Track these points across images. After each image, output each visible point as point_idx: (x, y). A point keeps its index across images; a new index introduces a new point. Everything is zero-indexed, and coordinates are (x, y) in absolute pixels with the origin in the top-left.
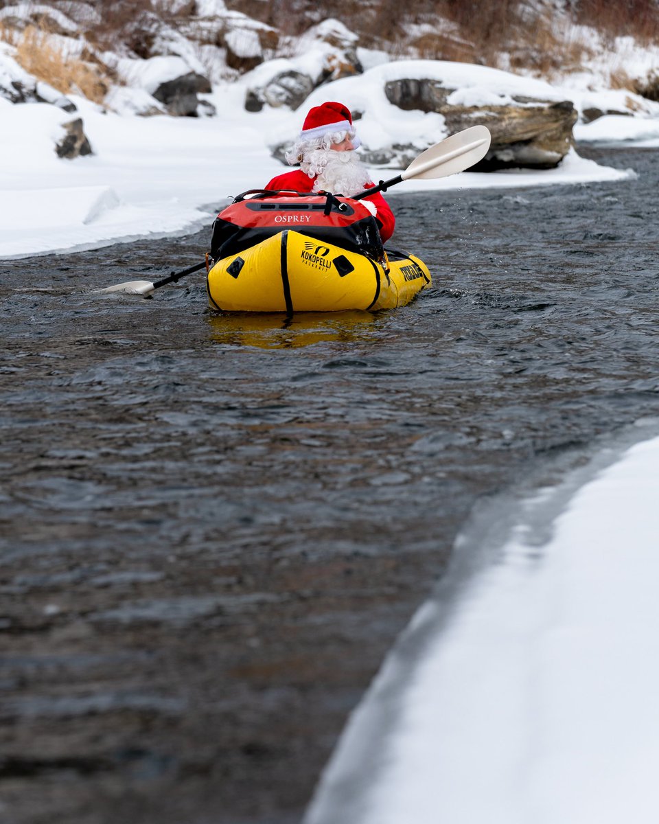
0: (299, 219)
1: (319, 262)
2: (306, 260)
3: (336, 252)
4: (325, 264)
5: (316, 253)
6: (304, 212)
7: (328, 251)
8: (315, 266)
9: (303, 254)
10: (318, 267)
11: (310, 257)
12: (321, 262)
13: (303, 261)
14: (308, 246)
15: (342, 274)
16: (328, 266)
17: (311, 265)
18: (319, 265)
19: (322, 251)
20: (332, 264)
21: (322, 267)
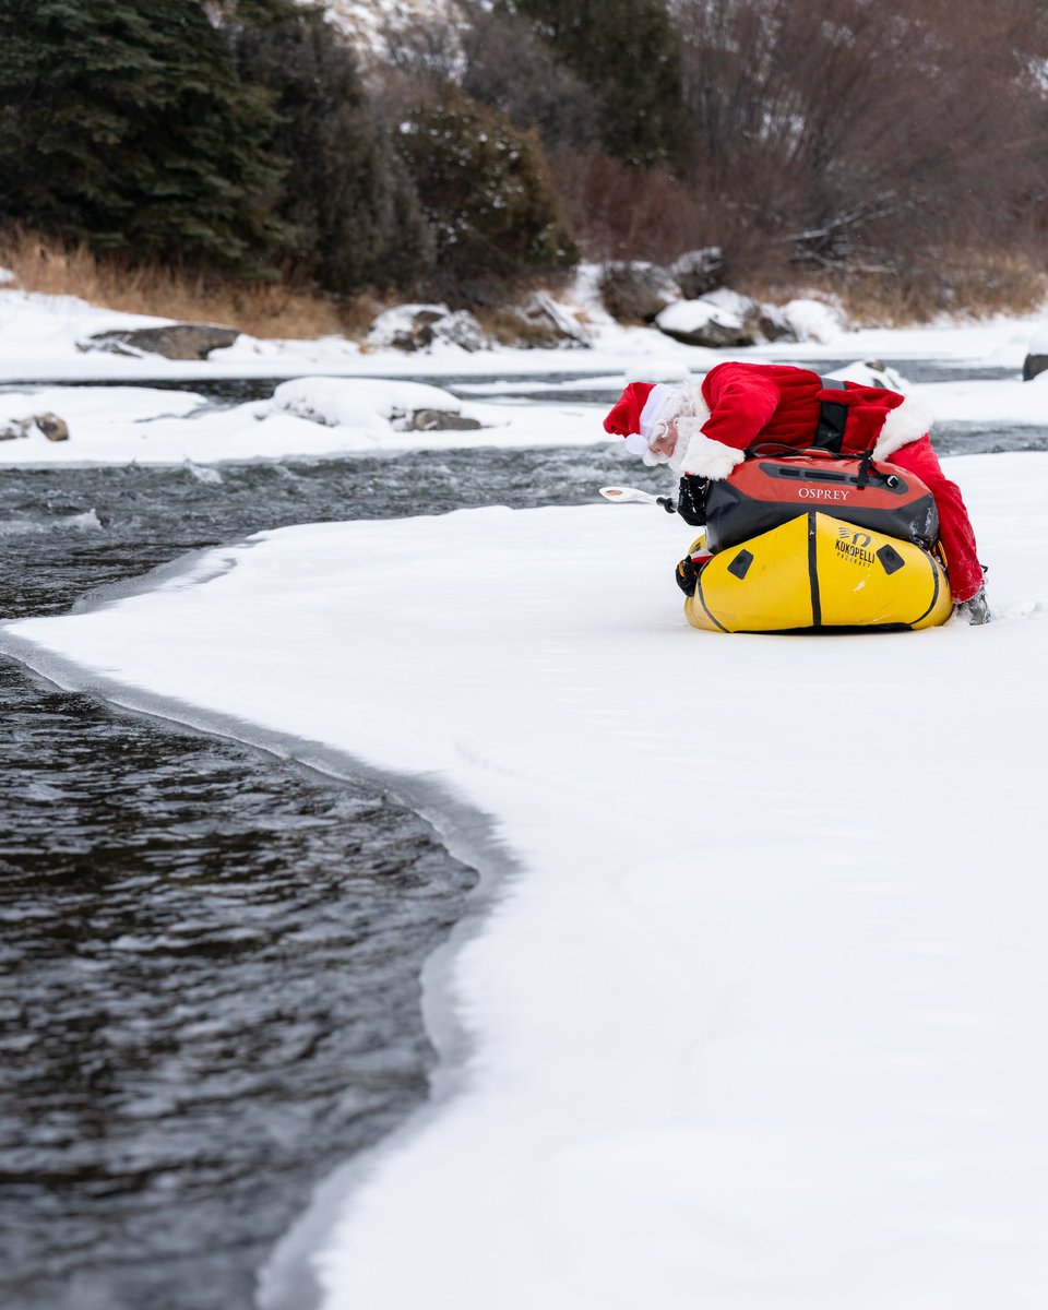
0: (832, 495)
1: (858, 555)
2: (841, 553)
3: (879, 541)
4: (867, 558)
5: (854, 542)
6: (839, 485)
7: (868, 540)
8: (853, 560)
9: (837, 544)
10: (858, 563)
11: (847, 548)
12: (861, 554)
13: (839, 554)
14: (843, 534)
15: (889, 571)
16: (871, 560)
17: (849, 559)
18: (859, 560)
19: (862, 540)
20: (876, 557)
21: (863, 561)
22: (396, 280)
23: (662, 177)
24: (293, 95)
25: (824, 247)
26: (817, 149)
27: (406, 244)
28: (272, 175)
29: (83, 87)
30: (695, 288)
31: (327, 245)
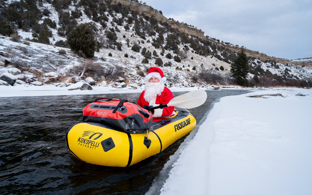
0: (103, 113)
1: (90, 144)
2: (81, 143)
4: (95, 145)
5: (90, 138)
7: (101, 135)
8: (87, 146)
9: (79, 139)
10: (89, 147)
11: (84, 141)
12: (92, 143)
13: (79, 144)
15: (106, 150)
16: (97, 145)
17: (85, 146)
19: (96, 136)
20: (100, 144)
22: (249, 86)
23: (258, 83)
24: (246, 81)
25: (264, 86)
26: (263, 82)
27: (250, 85)
28: (246, 83)
29: (240, 81)
30: (259, 87)
31: (247, 85)
